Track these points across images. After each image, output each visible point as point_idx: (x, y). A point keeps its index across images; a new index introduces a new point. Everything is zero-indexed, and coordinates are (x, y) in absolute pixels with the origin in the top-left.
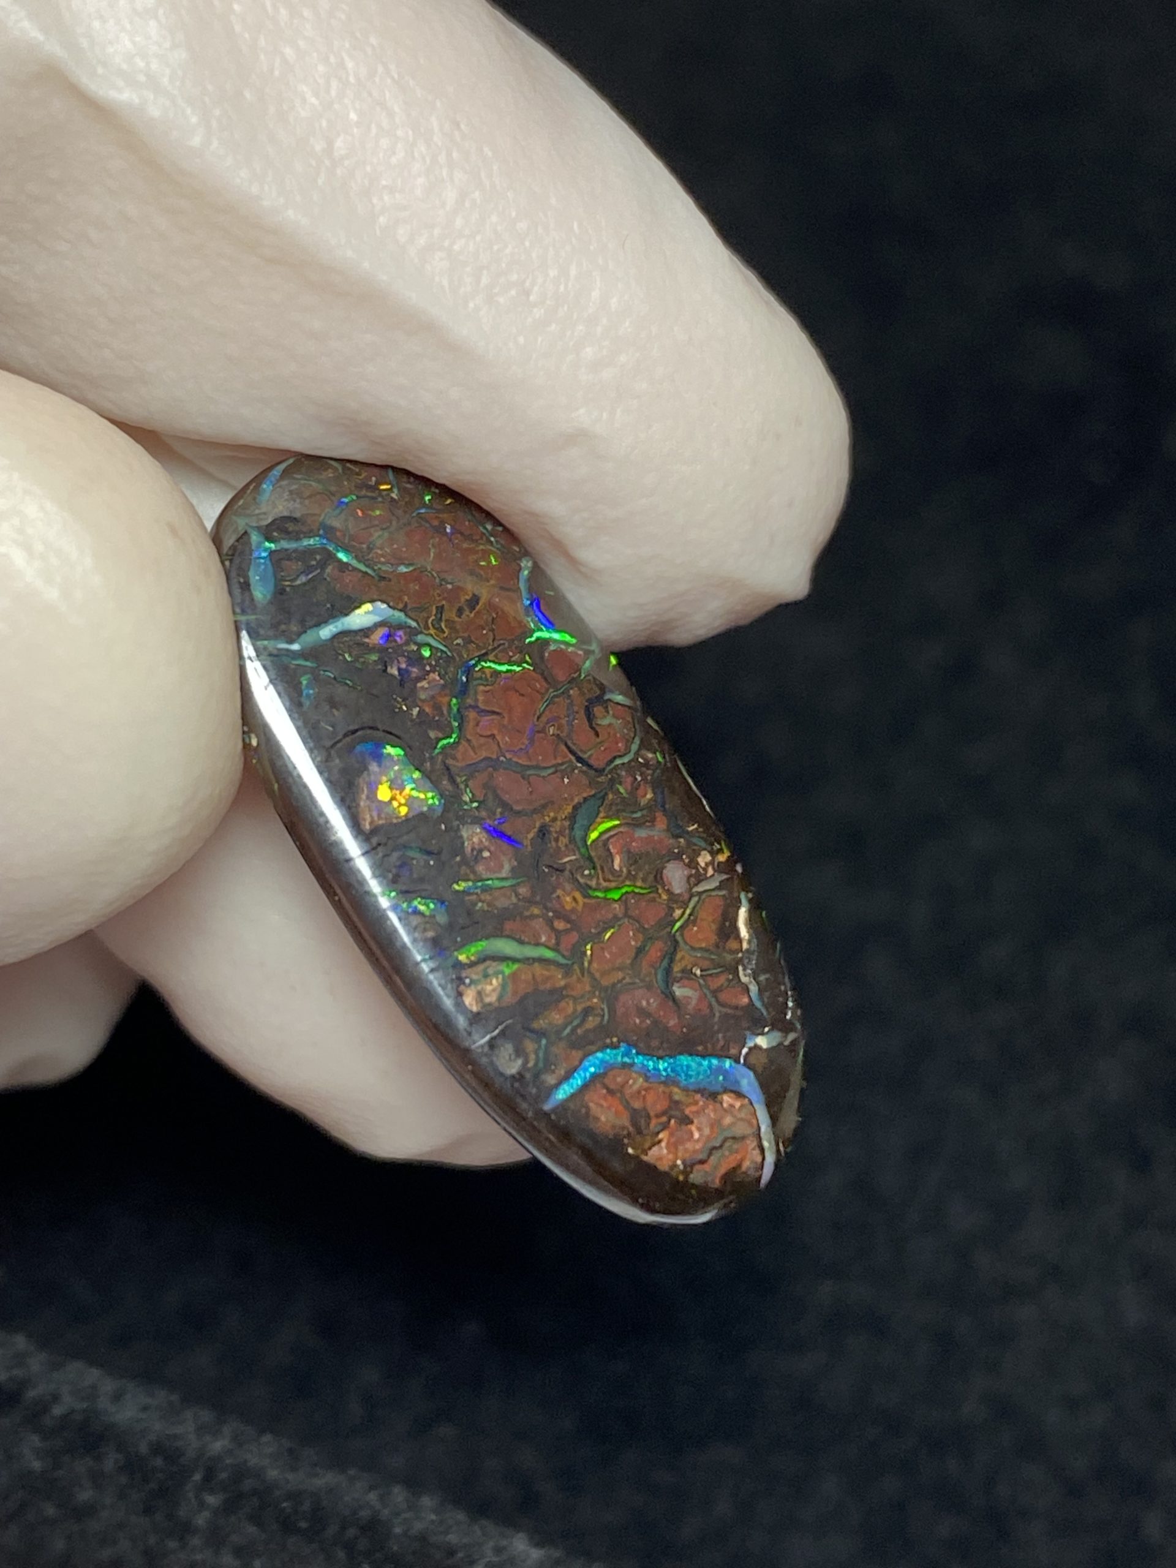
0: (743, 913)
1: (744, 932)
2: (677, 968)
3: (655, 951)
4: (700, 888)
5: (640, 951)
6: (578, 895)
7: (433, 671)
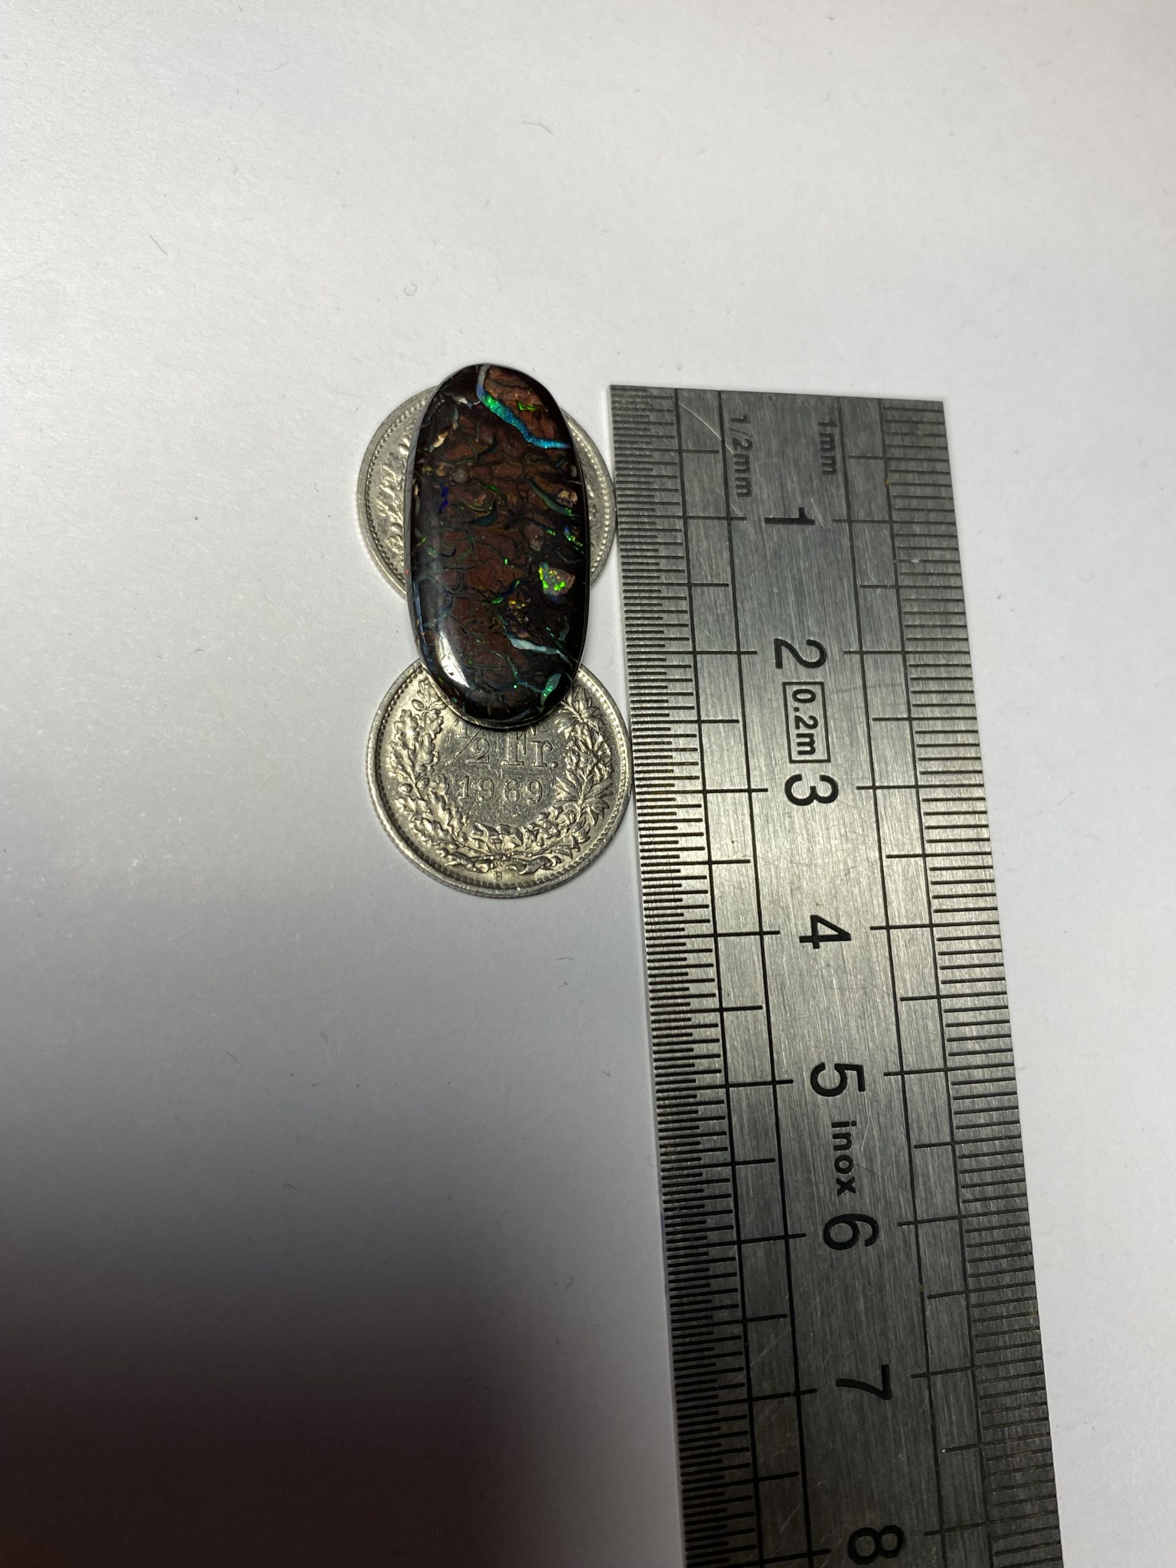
0: (437, 445)
1: (441, 440)
2: (486, 447)
3: (490, 458)
4: (451, 466)
5: (497, 463)
6: (509, 499)
7: (510, 610)
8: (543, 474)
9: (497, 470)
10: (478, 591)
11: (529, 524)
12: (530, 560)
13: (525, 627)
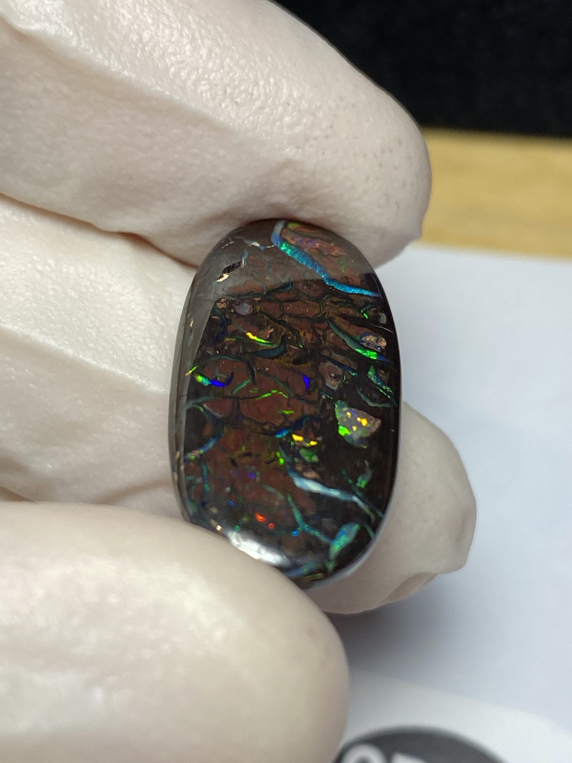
3: (282, 295)
4: (234, 299)
6: (302, 334)
7: (294, 446)
8: (344, 317)
9: (289, 307)
10: (257, 423)
11: (325, 362)
12: (324, 397)
13: (313, 466)
